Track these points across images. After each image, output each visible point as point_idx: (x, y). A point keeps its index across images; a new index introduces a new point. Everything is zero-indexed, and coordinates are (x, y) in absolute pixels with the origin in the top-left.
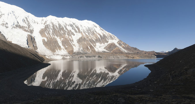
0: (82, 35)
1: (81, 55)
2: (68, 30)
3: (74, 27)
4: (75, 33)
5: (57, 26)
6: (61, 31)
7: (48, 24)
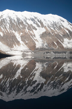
0: (46, 29)
1: (47, 51)
2: (28, 25)
3: (35, 21)
4: (37, 27)
5: (15, 21)
6: (20, 26)
7: (4, 18)
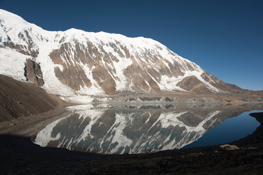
0: (134, 61)
1: (131, 96)
2: (106, 53)
3: (117, 48)
4: (119, 58)
5: (84, 46)
6: (91, 55)
7: (67, 42)
